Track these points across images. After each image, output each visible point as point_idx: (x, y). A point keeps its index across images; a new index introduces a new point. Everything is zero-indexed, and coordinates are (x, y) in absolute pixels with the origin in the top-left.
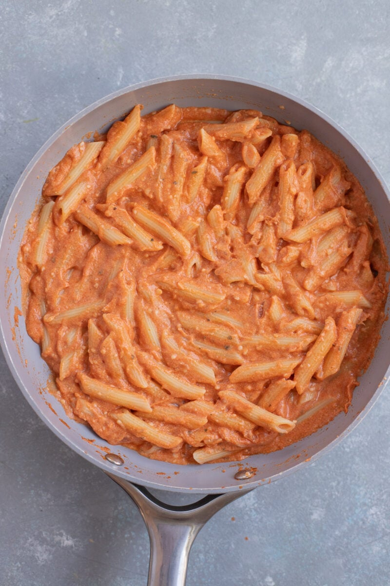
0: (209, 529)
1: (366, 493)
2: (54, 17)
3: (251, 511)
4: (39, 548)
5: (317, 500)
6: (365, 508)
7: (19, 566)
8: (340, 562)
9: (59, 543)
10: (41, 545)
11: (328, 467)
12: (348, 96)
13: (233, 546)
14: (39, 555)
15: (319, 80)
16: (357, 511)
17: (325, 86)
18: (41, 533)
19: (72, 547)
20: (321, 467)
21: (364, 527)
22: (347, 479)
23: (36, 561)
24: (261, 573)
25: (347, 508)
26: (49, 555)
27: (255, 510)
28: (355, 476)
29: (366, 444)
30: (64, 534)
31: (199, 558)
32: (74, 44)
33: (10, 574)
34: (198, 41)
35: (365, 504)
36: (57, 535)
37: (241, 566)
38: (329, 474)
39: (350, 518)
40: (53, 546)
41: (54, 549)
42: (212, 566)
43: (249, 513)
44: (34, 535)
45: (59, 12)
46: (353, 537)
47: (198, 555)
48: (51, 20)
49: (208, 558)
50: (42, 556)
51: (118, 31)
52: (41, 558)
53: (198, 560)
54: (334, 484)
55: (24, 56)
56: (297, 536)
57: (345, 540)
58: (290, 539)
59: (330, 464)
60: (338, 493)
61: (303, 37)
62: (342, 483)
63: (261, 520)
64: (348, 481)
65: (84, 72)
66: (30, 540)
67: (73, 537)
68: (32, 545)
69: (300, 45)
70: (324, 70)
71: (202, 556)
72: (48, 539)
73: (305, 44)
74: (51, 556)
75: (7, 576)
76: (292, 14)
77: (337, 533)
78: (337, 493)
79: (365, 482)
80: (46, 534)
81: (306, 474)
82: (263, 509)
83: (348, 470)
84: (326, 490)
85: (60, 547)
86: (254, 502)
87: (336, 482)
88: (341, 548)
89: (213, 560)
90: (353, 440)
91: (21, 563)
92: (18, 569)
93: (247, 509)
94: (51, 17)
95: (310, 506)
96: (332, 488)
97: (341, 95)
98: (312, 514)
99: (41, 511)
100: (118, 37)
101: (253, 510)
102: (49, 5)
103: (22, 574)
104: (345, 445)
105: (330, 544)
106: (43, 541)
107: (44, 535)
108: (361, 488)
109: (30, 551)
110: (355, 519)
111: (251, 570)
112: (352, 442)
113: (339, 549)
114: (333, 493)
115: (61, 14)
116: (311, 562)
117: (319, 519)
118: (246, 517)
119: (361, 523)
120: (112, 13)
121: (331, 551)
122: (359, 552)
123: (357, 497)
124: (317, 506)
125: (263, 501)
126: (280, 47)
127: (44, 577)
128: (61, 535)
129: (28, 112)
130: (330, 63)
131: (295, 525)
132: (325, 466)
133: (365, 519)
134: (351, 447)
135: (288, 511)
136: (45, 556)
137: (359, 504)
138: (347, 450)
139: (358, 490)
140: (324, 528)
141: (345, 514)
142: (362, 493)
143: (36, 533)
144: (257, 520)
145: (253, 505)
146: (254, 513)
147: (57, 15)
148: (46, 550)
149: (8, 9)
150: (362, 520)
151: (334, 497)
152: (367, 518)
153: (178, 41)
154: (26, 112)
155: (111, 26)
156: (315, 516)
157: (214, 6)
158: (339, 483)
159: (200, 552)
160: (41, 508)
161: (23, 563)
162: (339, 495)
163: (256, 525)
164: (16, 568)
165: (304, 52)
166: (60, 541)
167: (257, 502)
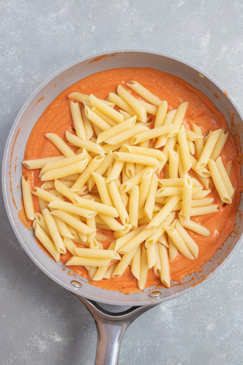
0: (144, 334)
1: (241, 315)
2: (54, 18)
3: (170, 324)
4: (41, 342)
5: (210, 318)
6: (239, 324)
7: (29, 352)
8: (224, 356)
9: (53, 339)
10: (42, 341)
11: (218, 298)
12: (236, 69)
13: (158, 344)
14: (40, 346)
15: (217, 59)
16: (235, 325)
17: (221, 62)
18: (42, 333)
19: (60, 342)
20: (213, 298)
21: (239, 335)
22: (229, 306)
23: (39, 350)
24: (175, 361)
25: (229, 324)
26: (47, 346)
27: (172, 323)
28: (234, 304)
29: (242, 284)
30: (56, 334)
31: (137, 351)
32: (66, 35)
33: (23, 358)
34: (143, 34)
35: (240, 321)
36: (52, 335)
37: (163, 357)
38: (218, 303)
39: (230, 329)
40: (49, 341)
41: (50, 343)
42: (145, 356)
43: (168, 324)
44: (38, 335)
45: (57, 15)
46: (232, 341)
47: (137, 349)
48: (52, 21)
49: (143, 351)
50: (42, 347)
51: (94, 28)
52: (42, 348)
53: (137, 352)
54: (221, 308)
55: (36, 42)
56: (197, 339)
57: (227, 342)
58: (193, 341)
59: (219, 296)
60: (224, 314)
61: (208, 32)
62: (226, 308)
63: (176, 329)
64: (230, 307)
65: (72, 53)
66: (35, 337)
67: (61, 336)
68: (37, 340)
69: (206, 37)
70: (221, 53)
71: (139, 350)
72: (47, 337)
73: (209, 37)
74: (48, 347)
75: (21, 358)
76: (202, 17)
77: (222, 338)
78: (222, 314)
79: (240, 307)
80: (45, 334)
81: (204, 302)
82: (177, 322)
83: (230, 300)
84: (216, 312)
85: (53, 342)
86: (172, 318)
87: (222, 307)
88: (225, 348)
89: (146, 352)
90: (234, 282)
91: (29, 351)
92: (28, 355)
93: (167, 322)
94: (52, 18)
95: (206, 321)
96: (220, 311)
97: (231, 69)
98: (207, 326)
99: (42, 320)
100: (93, 31)
101: (171, 323)
102: (51, 11)
103: (30, 358)
104: (228, 285)
105: (217, 345)
106: (43, 338)
107: (44, 335)
108: (238, 312)
109: (35, 344)
110: (233, 330)
111: (169, 359)
112: (233, 283)
113: (224, 348)
114: (220, 314)
115: (59, 17)
116: (206, 355)
117: (212, 329)
118: (167, 327)
119: (237, 332)
120: (90, 16)
121: (218, 349)
122: (235, 350)
123: (235, 317)
124: (210, 322)
125: (177, 318)
126: (193, 38)
127: (43, 360)
128: (54, 335)
129: (38, 77)
130: (224, 48)
131: (196, 333)
132: (216, 298)
133: (240, 330)
134: (232, 286)
135: (192, 324)
136: (44, 347)
137: (236, 321)
138: (230, 288)
139: (236, 313)
140: (214, 335)
141: (227, 327)
142: (238, 315)
143: (39, 333)
144: (174, 329)
145: (171, 320)
146: (171, 325)
147: (56, 17)
148: (45, 343)
149: (26, 13)
150: (238, 331)
151: (221, 316)
152: (241, 330)
153: (130, 34)
154: (36, 77)
155: (89, 24)
156: (209, 328)
157: (153, 12)
158: (224, 308)
159: (138, 347)
160: (42, 318)
161: (31, 351)
162: (224, 315)
163: (172, 332)
164: (27, 354)
165: (208, 41)
166: (53, 338)
167: (173, 318)
